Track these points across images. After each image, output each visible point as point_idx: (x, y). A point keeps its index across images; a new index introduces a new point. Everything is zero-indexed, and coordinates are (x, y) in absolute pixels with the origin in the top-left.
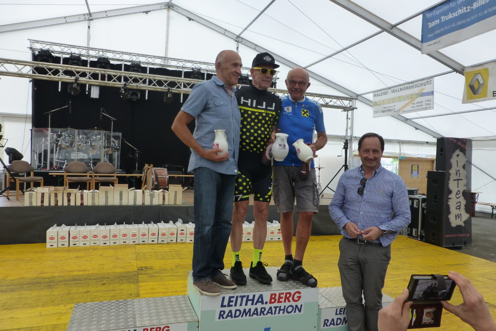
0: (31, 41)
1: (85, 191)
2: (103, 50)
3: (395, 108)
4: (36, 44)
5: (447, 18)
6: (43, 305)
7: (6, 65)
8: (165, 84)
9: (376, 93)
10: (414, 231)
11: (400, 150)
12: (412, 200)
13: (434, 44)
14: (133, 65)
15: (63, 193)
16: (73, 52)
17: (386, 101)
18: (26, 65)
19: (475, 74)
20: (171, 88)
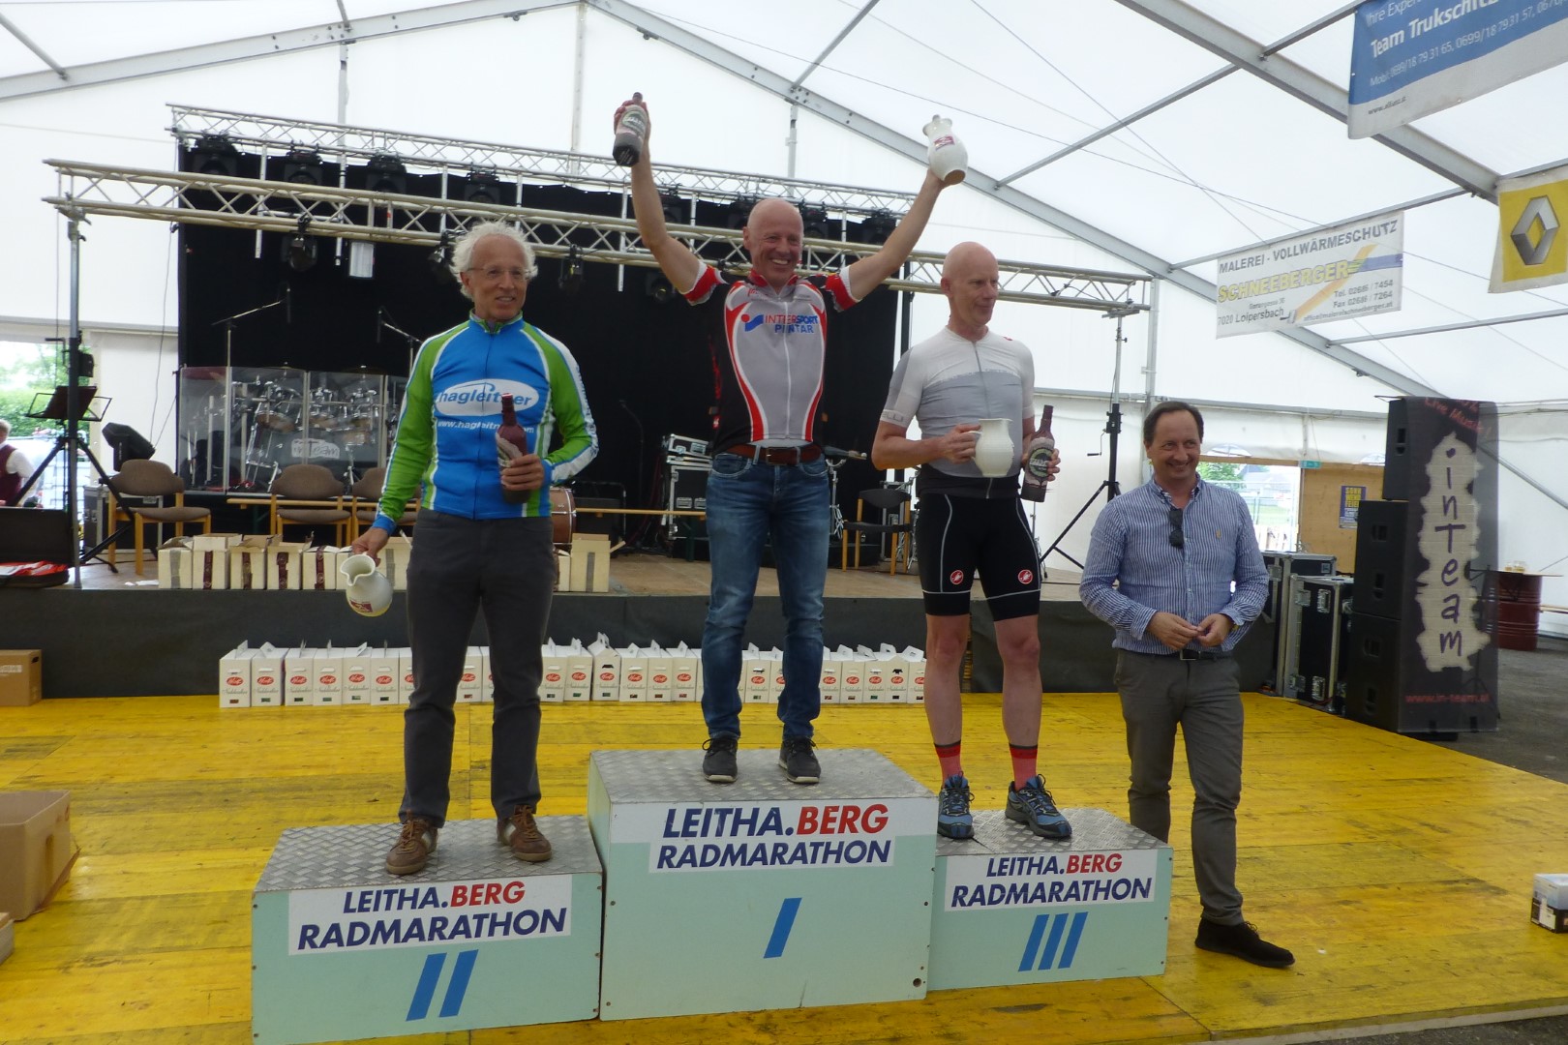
0: (176, 109)
1: (328, 548)
2: (385, 133)
3: (1283, 306)
4: (188, 118)
5: (1428, 26)
6: (208, 847)
7: (105, 184)
8: (563, 236)
9: (1229, 260)
10: (1315, 684)
11: (1306, 440)
12: (1313, 589)
13: (1387, 107)
14: (476, 177)
15: (266, 553)
16: (297, 141)
17: (1255, 285)
18: (160, 184)
19: (1532, 199)
20: (578, 249)
